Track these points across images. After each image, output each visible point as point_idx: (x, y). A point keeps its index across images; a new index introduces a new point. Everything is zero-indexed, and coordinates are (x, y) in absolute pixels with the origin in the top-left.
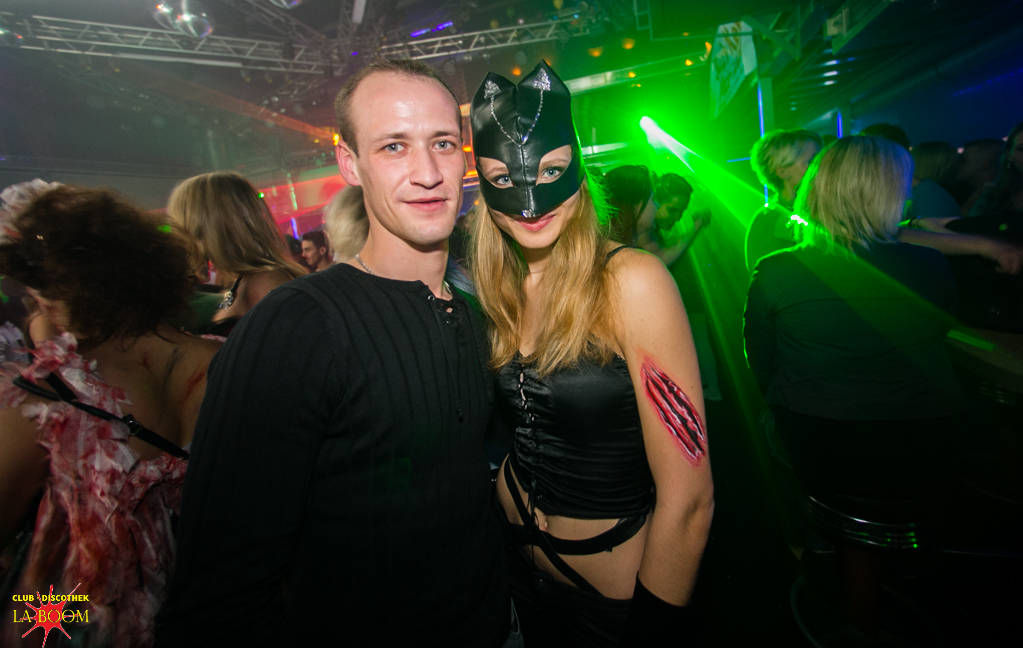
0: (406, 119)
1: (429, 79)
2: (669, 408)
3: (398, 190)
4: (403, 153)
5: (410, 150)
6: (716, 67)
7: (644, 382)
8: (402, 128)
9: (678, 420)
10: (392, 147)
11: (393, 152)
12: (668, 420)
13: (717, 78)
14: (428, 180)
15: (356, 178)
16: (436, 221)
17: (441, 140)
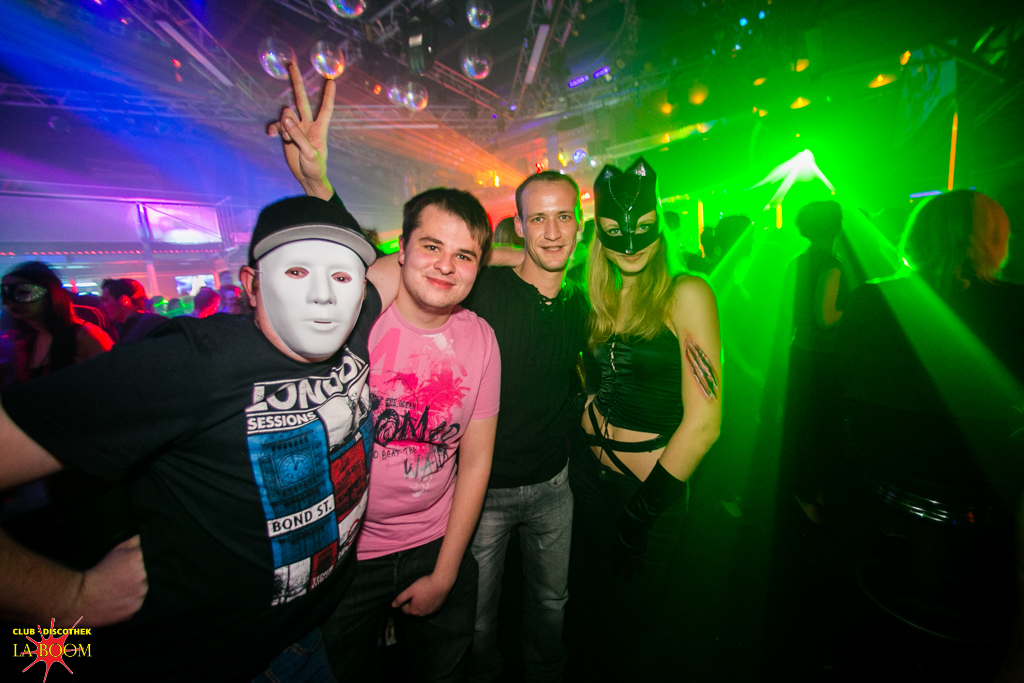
0: (545, 206)
1: (559, 183)
2: (697, 366)
3: (538, 241)
4: (543, 223)
5: (546, 221)
7: (685, 349)
8: (544, 210)
9: (702, 373)
11: (538, 222)
14: (553, 236)
15: (522, 234)
17: (563, 215)
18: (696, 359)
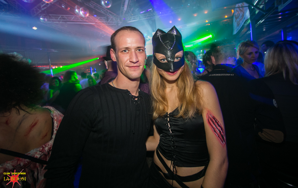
0: (129, 43)
1: (136, 32)
2: (215, 127)
3: (126, 63)
4: (128, 53)
5: (130, 52)
6: (235, 18)
7: (207, 119)
8: (128, 45)
9: (218, 131)
10: (125, 51)
11: (125, 53)
12: (215, 131)
13: (236, 21)
14: (134, 60)
15: (115, 59)
16: (136, 72)
17: (139, 48)
18: (214, 124)
